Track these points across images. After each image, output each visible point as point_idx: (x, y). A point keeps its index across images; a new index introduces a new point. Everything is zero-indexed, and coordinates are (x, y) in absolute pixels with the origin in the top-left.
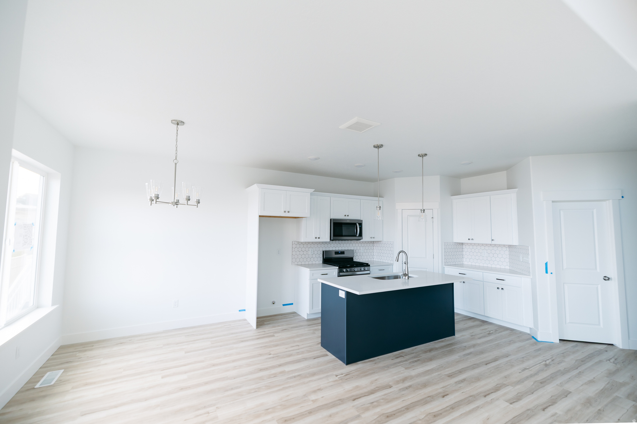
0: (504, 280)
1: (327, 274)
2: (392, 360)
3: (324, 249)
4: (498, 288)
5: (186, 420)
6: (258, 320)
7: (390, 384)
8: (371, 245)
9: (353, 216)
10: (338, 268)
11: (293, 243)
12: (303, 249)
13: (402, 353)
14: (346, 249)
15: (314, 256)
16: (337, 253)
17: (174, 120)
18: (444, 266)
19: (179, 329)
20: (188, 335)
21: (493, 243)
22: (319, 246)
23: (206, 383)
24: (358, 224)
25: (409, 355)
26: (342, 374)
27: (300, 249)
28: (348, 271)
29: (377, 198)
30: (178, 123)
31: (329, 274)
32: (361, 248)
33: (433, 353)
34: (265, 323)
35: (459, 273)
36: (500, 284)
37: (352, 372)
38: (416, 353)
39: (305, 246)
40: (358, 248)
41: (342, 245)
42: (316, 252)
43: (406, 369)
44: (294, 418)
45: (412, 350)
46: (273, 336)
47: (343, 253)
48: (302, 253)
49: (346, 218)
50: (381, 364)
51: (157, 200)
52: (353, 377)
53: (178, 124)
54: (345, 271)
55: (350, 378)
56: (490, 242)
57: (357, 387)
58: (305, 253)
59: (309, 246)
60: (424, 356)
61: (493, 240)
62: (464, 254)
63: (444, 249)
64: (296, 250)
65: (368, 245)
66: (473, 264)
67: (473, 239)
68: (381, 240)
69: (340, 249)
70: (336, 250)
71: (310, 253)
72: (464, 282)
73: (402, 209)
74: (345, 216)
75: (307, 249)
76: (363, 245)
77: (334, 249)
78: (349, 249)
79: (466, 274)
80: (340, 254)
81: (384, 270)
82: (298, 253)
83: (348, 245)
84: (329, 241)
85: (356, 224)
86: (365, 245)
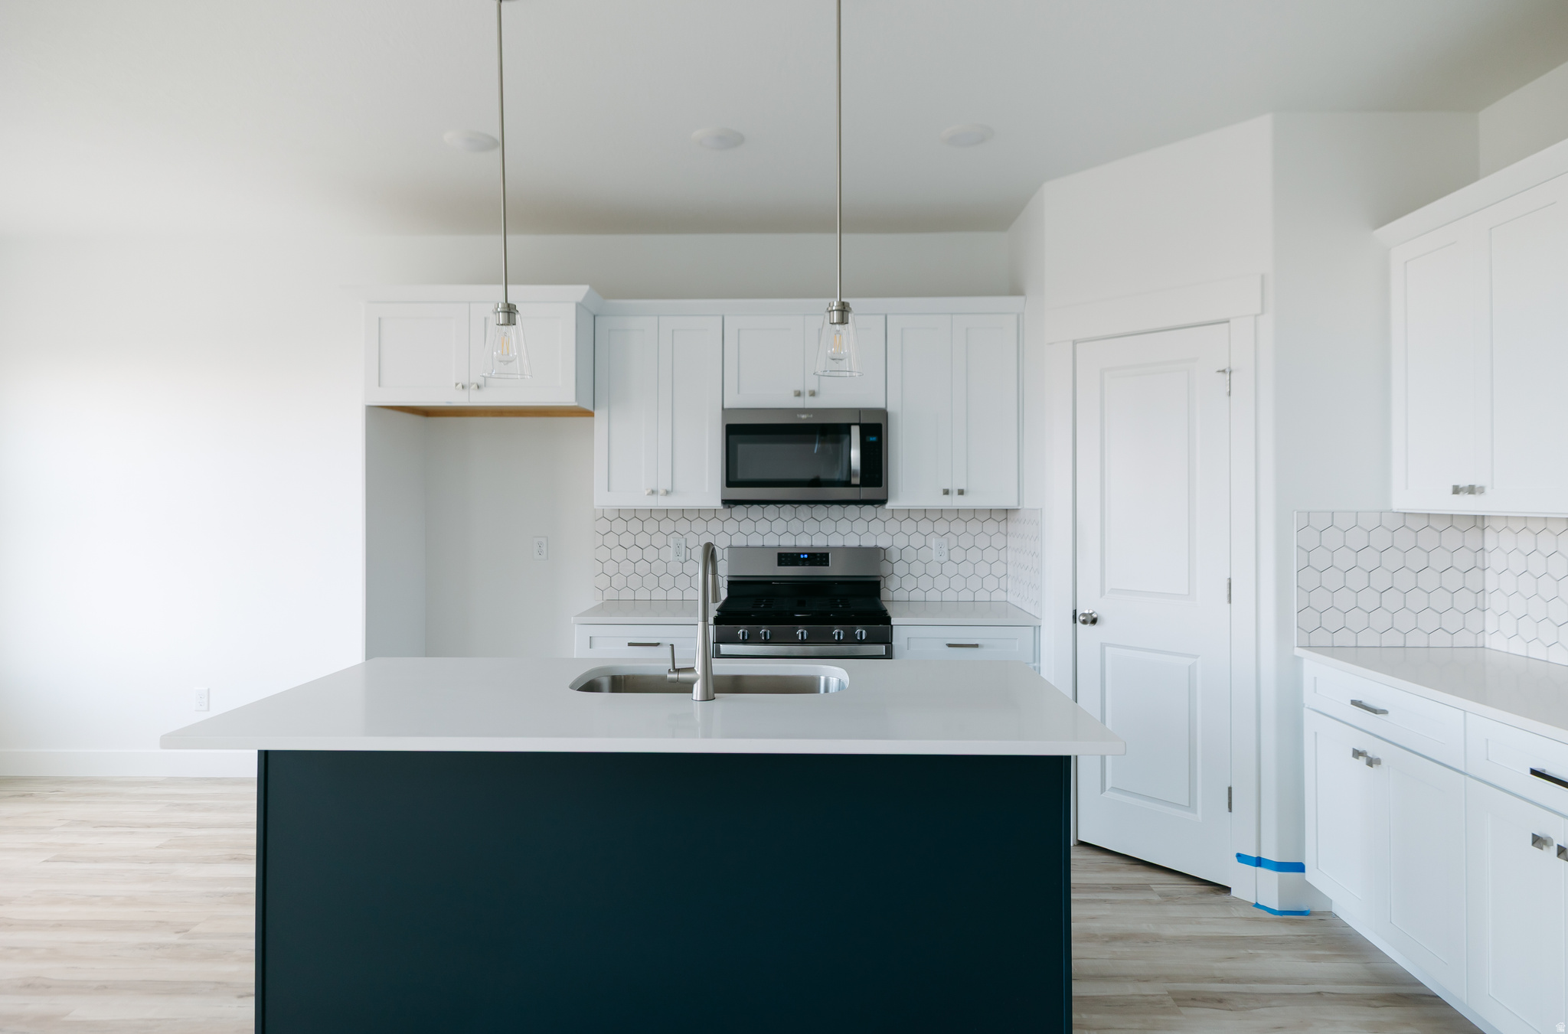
3: (739, 541)
8: (991, 527)
9: (842, 392)
11: (600, 515)
12: (643, 540)
14: (836, 541)
15: (690, 568)
16: (787, 558)
18: (1298, 652)
22: (706, 526)
24: (855, 431)
27: (627, 540)
28: (760, 636)
32: (933, 541)
35: (1354, 702)
39: (651, 526)
40: (917, 541)
41: (828, 526)
47: (819, 558)
48: (635, 554)
54: (741, 638)
58: (651, 553)
59: (667, 526)
62: (1489, 588)
63: (1295, 550)
64: (611, 540)
65: (974, 527)
66: (1538, 652)
67: (1482, 490)
68: (1011, 503)
69: (819, 542)
70: (795, 547)
71: (670, 554)
72: (1371, 762)
73: (1075, 343)
74: (798, 394)
75: (659, 540)
76: (942, 527)
77: (788, 542)
78: (868, 542)
79: (1384, 712)
80: (804, 562)
81: (976, 646)
82: (619, 554)
83: (860, 526)
84: (718, 504)
85: (845, 429)
86: (958, 527)
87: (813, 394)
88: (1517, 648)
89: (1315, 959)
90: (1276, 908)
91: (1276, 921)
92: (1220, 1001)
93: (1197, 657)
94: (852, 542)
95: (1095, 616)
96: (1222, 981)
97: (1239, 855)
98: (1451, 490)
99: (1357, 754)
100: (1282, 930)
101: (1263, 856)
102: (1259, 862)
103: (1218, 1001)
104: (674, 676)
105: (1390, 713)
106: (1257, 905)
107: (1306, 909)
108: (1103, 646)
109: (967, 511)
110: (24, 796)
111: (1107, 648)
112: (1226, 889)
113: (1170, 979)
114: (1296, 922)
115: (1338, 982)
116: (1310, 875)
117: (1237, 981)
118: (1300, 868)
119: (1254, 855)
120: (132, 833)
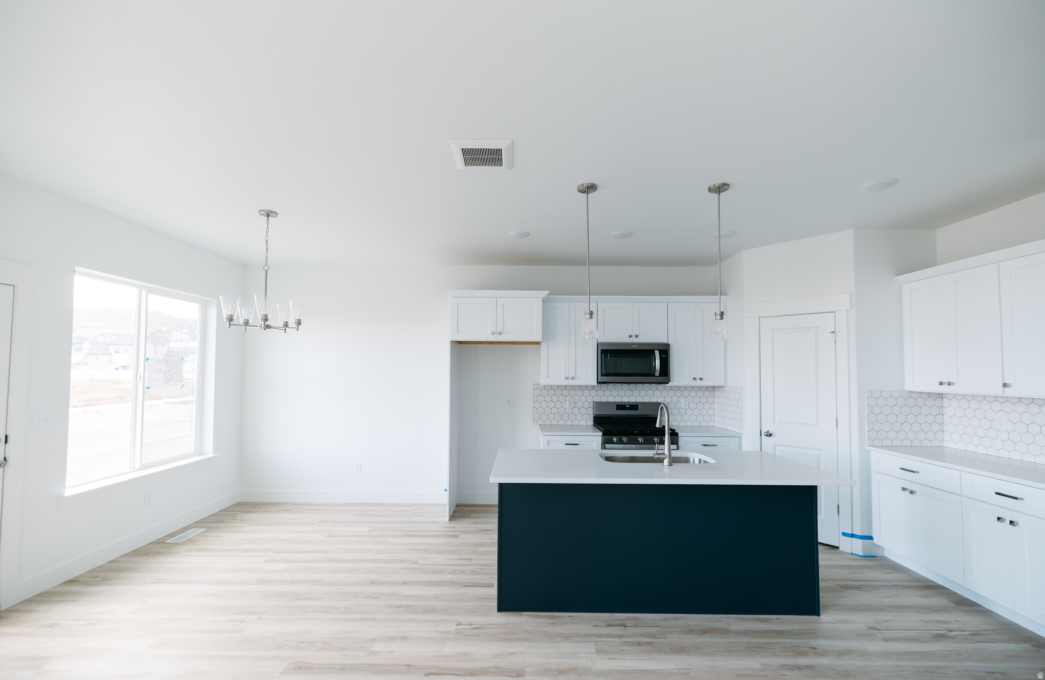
0: (1016, 498)
1: (577, 444)
2: (595, 626)
3: (598, 399)
4: (999, 519)
5: (212, 622)
6: (457, 508)
7: (527, 670)
8: (707, 393)
9: (649, 336)
10: (601, 434)
11: (536, 387)
12: (555, 399)
13: (635, 619)
14: (639, 400)
15: (576, 411)
16: (621, 406)
17: (263, 211)
18: (868, 448)
19: (361, 504)
20: (359, 514)
21: (1008, 392)
22: (587, 393)
23: (293, 582)
24: (657, 353)
25: (644, 627)
26: (471, 625)
27: (548, 398)
28: (623, 441)
29: (716, 298)
30: (268, 214)
31: (582, 445)
32: (682, 400)
33: (707, 639)
34: (472, 515)
35: (901, 469)
36: (1008, 509)
37: (491, 626)
38: (664, 627)
39: (558, 392)
40: (675, 399)
41: (636, 393)
42: (579, 405)
43: (598, 652)
44: (312, 669)
45: (665, 620)
46: (457, 536)
47: (634, 406)
48: (551, 405)
49: (634, 340)
50: (559, 629)
51: (231, 323)
52: (479, 636)
53: (268, 216)
54: (615, 441)
55: (473, 635)
56: (999, 391)
57: (465, 654)
58: (558, 405)
59: (565, 393)
60: (675, 639)
61: (1005, 385)
62: (945, 422)
63: (866, 407)
64: (541, 398)
65: (700, 393)
66: (971, 448)
67: (953, 384)
68: (722, 384)
69: (632, 400)
70: (622, 402)
71: (567, 405)
72: (912, 492)
73: (760, 318)
74: (630, 336)
75: (562, 399)
76: (686, 393)
77: (618, 400)
78: (654, 400)
79: (918, 472)
80: (627, 409)
81: (715, 445)
82: (544, 404)
83: (650, 393)
84: (595, 383)
85: (652, 352)
86: (693, 393)
87: (637, 336)
88: (961, 447)
89: (887, 573)
90: (862, 555)
91: (863, 559)
92: (859, 588)
93: (821, 450)
94: (646, 400)
95: (770, 432)
96: (855, 581)
97: (843, 533)
98: (938, 383)
99: (904, 489)
100: (869, 563)
101: (854, 533)
102: (852, 536)
103: (858, 588)
104: (658, 456)
105: (920, 473)
106: (852, 554)
107: (873, 555)
108: (775, 446)
109: (703, 387)
110: (286, 510)
111: (777, 447)
112: (838, 548)
113: (834, 580)
114: (871, 560)
115: (901, 581)
116: (876, 541)
117: (861, 581)
118: (871, 538)
119: (850, 533)
120: (352, 525)
